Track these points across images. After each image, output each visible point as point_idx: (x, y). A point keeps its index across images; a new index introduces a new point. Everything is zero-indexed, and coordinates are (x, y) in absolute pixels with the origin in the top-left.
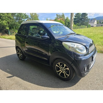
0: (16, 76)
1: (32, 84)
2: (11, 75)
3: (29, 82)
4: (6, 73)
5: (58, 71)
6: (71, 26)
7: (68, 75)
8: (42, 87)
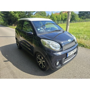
0: (10, 61)
1: (18, 69)
2: (7, 60)
3: (16, 67)
4: (5, 58)
5: (39, 62)
6: (68, 20)
7: (44, 66)
8: (23, 72)
